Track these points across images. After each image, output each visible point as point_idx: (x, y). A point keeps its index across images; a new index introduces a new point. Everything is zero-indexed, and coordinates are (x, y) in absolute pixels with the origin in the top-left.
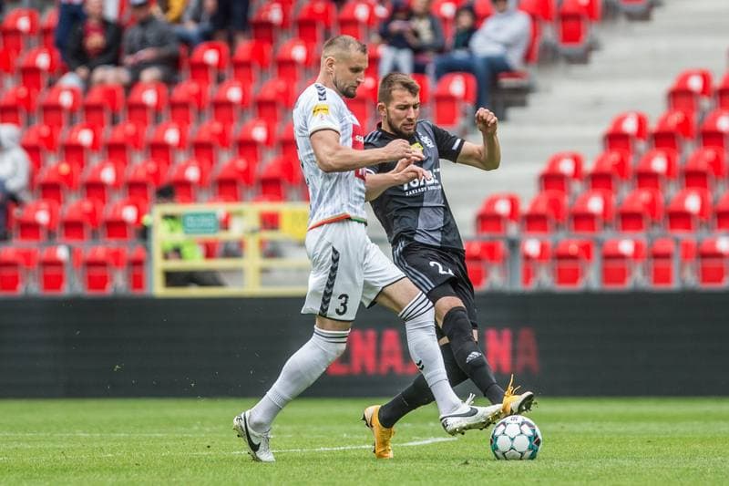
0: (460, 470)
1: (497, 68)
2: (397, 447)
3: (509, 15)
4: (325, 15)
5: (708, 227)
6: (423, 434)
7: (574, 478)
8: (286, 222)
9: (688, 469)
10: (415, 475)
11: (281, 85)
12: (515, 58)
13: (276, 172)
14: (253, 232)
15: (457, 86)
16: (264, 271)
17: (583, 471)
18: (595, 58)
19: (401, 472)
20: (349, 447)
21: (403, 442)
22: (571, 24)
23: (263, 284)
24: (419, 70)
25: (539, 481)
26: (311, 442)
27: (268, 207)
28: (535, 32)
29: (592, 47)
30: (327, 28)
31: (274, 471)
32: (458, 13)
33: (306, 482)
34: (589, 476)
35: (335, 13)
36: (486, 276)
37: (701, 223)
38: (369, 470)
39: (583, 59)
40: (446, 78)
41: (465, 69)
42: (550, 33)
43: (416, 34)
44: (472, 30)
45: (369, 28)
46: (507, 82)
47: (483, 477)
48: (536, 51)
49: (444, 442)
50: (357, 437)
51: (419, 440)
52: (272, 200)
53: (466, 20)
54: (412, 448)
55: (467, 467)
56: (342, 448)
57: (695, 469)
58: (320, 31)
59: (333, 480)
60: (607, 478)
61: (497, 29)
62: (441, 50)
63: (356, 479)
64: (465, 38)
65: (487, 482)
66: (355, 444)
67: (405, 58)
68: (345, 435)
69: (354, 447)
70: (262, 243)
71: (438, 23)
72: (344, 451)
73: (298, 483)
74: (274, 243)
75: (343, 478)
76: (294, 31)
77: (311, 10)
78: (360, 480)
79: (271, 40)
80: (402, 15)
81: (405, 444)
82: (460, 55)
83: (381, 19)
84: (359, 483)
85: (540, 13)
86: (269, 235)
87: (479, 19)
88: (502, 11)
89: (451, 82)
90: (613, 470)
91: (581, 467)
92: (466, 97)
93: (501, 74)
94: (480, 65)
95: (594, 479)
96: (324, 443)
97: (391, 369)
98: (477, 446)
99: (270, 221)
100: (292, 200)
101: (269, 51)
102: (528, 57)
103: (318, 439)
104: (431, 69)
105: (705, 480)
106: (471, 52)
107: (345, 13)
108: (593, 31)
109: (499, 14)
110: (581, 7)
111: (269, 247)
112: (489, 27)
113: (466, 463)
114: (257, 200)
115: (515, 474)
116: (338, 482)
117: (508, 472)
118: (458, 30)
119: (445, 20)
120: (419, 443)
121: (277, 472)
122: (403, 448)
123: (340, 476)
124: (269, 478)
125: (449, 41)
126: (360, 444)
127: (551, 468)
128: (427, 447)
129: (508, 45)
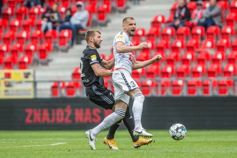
0: (68, 153)
1: (78, 28)
2: (48, 146)
3: (82, 11)
4: (25, 11)
5: (144, 77)
6: (56, 142)
7: (103, 155)
8: (13, 76)
9: (138, 152)
10: (53, 155)
11: (11, 33)
12: (84, 25)
13: (9, 60)
14: (2, 79)
15: (66, 33)
16: (6, 91)
17: (106, 153)
18: (109, 25)
19: (49, 153)
20: (33, 146)
21: (50, 144)
22: (102, 14)
23: (6, 95)
24: (54, 28)
25: (92, 156)
26: (21, 144)
27: (7, 71)
28: (90, 17)
29: (108, 21)
30: (26, 15)
31: (10, 153)
32: (66, 11)
33: (19, 157)
34: (108, 155)
35: (28, 11)
36: (75, 92)
37: (142, 76)
38: (39, 153)
39: (105, 25)
40: (63, 31)
41: (69, 28)
42: (95, 17)
43: (53, 17)
44: (70, 16)
45: (38, 16)
46: (81, 32)
47: (74, 155)
48: (91, 23)
49: (62, 144)
50: (35, 142)
51: (55, 144)
52: (9, 69)
53: (68, 13)
54: (52, 146)
55: (70, 152)
56: (31, 146)
57: (140, 152)
58: (23, 17)
59: (28, 156)
60: (113, 155)
61: (79, 16)
62: (61, 22)
63: (35, 156)
64: (68, 19)
65: (76, 157)
66: (35, 145)
67: (50, 25)
68: (32, 142)
69: (34, 146)
70: (5, 82)
71: (60, 14)
72: (31, 147)
73: (25, 157)
74: (9, 82)
75: (31, 155)
76: (15, 16)
77: (20, 10)
78: (36, 156)
79: (8, 19)
80: (50, 11)
81: (50, 145)
82: (67, 24)
83: (42, 13)
84: (36, 157)
85: (92, 11)
86: (7, 80)
87: (73, 13)
88: (80, 10)
89: (64, 32)
90: (115, 153)
91: (105, 152)
92: (69, 37)
93: (80, 30)
94: (73, 27)
95: (109, 155)
96: (25, 144)
97: (46, 122)
98: (73, 145)
99: (8, 76)
100: (15, 69)
101: (7, 23)
102: (88, 24)
103: (23, 143)
104: (58, 28)
105: (144, 156)
106: (70, 23)
107: (31, 11)
108: (108, 16)
109: (79, 11)
110: (104, 9)
111: (7, 84)
112: (76, 15)
113: (69, 151)
114: (4, 69)
115: (85, 154)
116: (29, 157)
117: (82, 153)
118: (66, 16)
119: (62, 13)
120: (54, 144)
121: (10, 154)
122: (50, 146)
123: (30, 155)
124: (8, 155)
125: (63, 19)
126: (36, 145)
127: (96, 152)
128: (57, 145)
129: (82, 21)
